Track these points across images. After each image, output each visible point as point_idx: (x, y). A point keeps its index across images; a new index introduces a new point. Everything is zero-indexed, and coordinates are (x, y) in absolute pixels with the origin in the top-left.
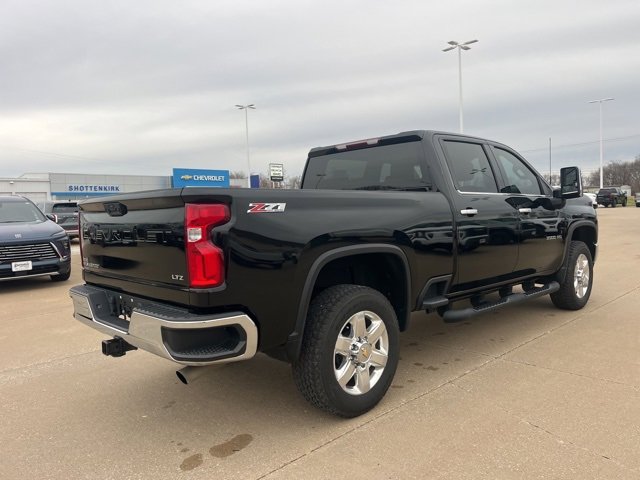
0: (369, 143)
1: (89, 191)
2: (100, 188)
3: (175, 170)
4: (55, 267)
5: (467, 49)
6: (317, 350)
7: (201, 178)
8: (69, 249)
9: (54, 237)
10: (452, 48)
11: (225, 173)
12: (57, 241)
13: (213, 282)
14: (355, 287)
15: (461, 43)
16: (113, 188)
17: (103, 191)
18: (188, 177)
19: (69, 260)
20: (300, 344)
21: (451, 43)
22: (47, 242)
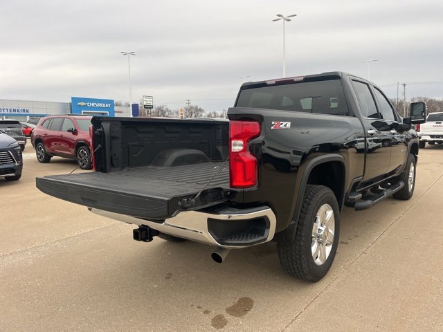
0: (295, 80)
1: (6, 112)
2: (14, 110)
3: (73, 98)
4: (12, 170)
5: (289, 20)
6: (303, 234)
7: (93, 105)
8: (21, 156)
9: (10, 147)
10: (279, 19)
11: (111, 102)
12: (13, 149)
13: (250, 183)
14: (320, 186)
15: (285, 16)
16: (24, 110)
17: (17, 113)
18: (83, 104)
19: (21, 165)
20: (296, 229)
21: (279, 16)
22: (6, 150)
